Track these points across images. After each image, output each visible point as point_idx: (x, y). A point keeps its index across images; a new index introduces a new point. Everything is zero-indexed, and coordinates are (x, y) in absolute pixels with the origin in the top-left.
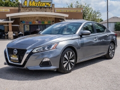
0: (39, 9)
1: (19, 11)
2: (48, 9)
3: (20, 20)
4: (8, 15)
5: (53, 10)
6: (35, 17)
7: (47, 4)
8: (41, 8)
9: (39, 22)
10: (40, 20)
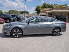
0: (61, 9)
1: (52, 10)
2: (65, 9)
3: (53, 13)
4: (47, 12)
5: (68, 9)
6: (59, 12)
7: (65, 6)
8: (62, 8)
9: (60, 15)
10: (61, 14)
